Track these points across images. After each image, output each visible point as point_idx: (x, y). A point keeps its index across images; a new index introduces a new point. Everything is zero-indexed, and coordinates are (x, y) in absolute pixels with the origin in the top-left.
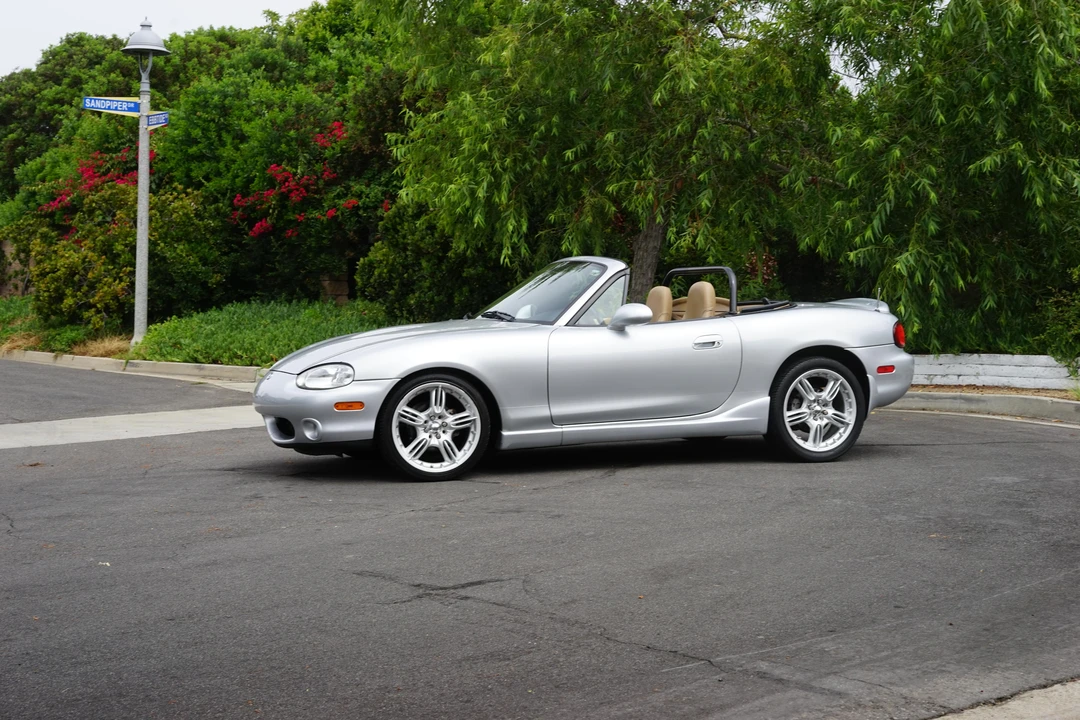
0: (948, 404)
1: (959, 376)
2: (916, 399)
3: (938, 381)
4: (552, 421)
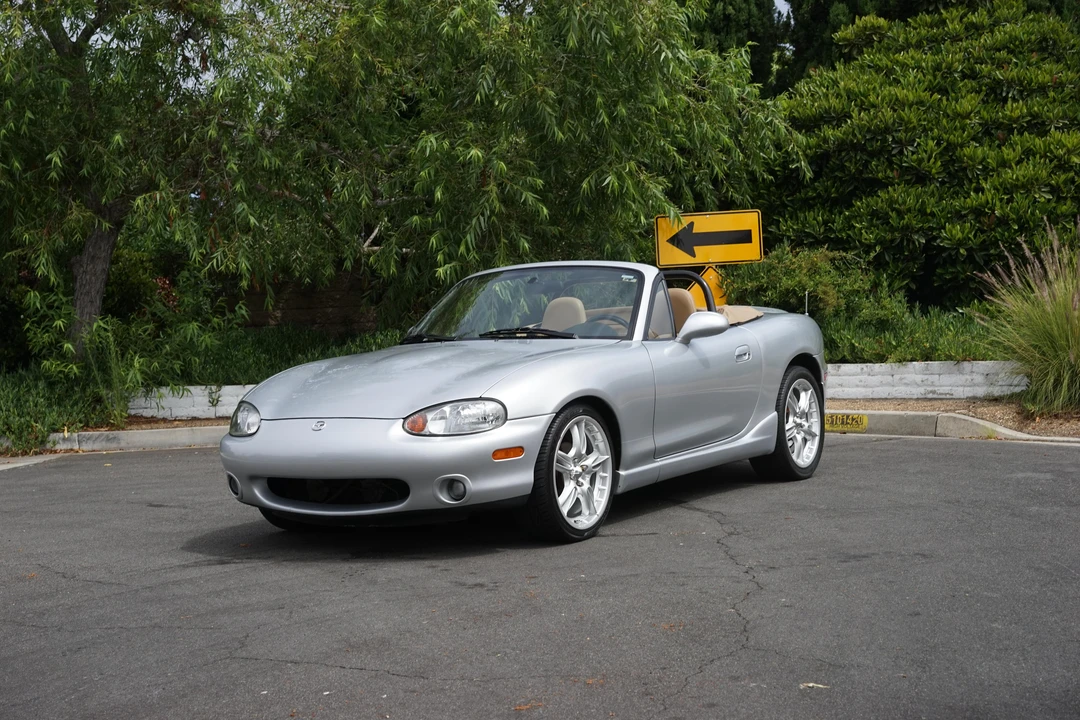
4: (655, 454)
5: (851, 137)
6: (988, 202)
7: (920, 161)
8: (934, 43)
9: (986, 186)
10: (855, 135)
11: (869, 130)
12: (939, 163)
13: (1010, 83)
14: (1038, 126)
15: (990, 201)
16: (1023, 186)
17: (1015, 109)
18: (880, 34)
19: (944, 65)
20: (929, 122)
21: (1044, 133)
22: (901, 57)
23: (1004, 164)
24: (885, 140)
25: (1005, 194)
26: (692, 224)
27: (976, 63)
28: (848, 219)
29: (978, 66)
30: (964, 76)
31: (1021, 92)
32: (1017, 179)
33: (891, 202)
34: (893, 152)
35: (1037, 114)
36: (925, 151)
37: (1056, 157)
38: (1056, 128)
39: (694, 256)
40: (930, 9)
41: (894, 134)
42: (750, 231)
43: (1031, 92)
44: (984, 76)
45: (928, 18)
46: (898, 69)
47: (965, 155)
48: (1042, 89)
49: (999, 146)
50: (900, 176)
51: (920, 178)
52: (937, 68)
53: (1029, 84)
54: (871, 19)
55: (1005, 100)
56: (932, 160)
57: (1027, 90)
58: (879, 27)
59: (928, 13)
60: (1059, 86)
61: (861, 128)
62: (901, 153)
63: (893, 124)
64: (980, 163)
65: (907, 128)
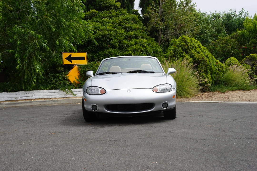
0: (47, 103)
1: (26, 97)
2: (36, 102)
3: (19, 99)
5: (98, 37)
6: (130, 53)
7: (114, 43)
8: (110, 17)
9: (129, 50)
10: (98, 36)
11: (102, 36)
12: (118, 44)
13: (128, 27)
14: (136, 37)
15: (131, 53)
16: (137, 50)
17: (131, 33)
18: (96, 14)
19: (115, 22)
20: (115, 35)
21: (138, 39)
22: (104, 19)
23: (131, 45)
24: (106, 38)
25: (133, 52)
26: (71, 55)
27: (120, 22)
28: (97, 56)
29: (121, 23)
30: (119, 25)
31: (131, 30)
32: (136, 48)
33: (109, 52)
34: (108, 41)
35: (136, 34)
36: (114, 41)
37: (142, 44)
38: (140, 38)
39: (72, 62)
40: (107, 10)
41: (108, 37)
42: (84, 57)
43: (133, 30)
44: (122, 26)
45: (107, 11)
46: (104, 22)
47: (123, 42)
48: (135, 30)
49: (129, 41)
50: (110, 47)
51: (114, 47)
52: (113, 23)
53: (133, 28)
54: (94, 10)
55: (128, 31)
56: (117, 43)
57: (132, 30)
58: (96, 13)
59: (106, 10)
60: (138, 29)
61: (100, 35)
62: (109, 41)
63: (107, 35)
64: (126, 45)
65: (110, 36)
